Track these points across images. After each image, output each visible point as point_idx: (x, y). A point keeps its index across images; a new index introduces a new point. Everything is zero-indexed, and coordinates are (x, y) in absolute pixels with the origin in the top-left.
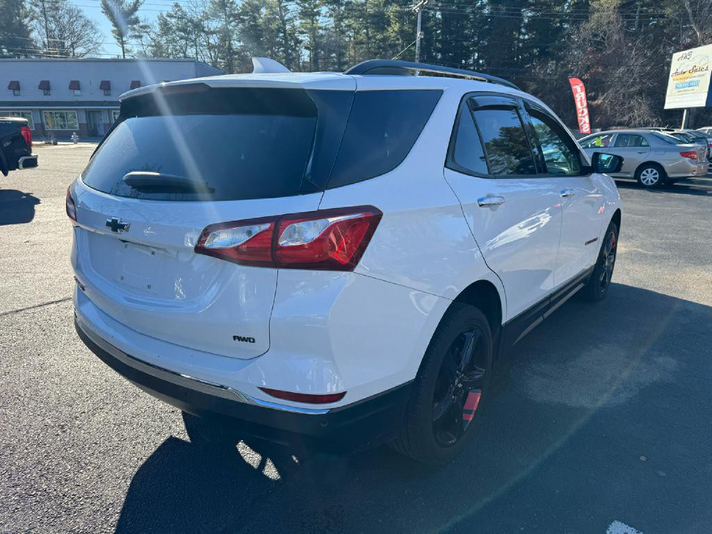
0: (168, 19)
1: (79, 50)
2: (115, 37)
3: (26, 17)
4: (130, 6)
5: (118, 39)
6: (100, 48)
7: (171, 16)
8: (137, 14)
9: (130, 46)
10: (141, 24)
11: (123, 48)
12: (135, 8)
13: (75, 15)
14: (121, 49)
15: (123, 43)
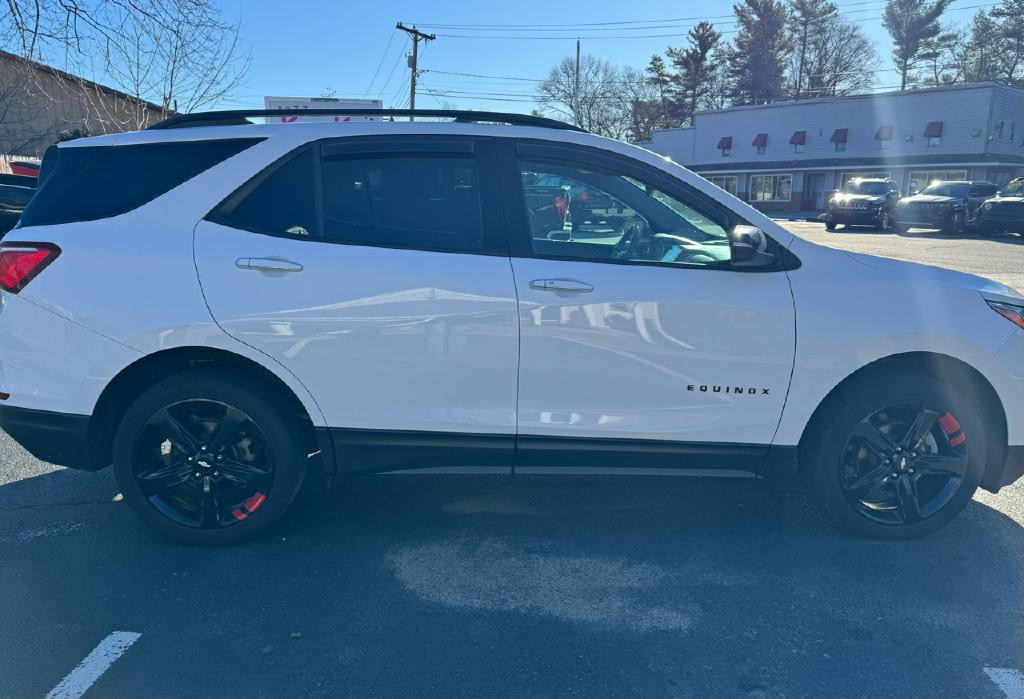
0: (993, 19)
1: (840, 86)
2: (895, 60)
3: (781, 49)
4: (931, 7)
5: (899, 63)
6: (873, 79)
7: (998, 14)
8: (940, 19)
9: (917, 70)
10: (941, 34)
11: (904, 75)
12: (939, 10)
13: (849, 35)
14: (901, 77)
15: (905, 68)
